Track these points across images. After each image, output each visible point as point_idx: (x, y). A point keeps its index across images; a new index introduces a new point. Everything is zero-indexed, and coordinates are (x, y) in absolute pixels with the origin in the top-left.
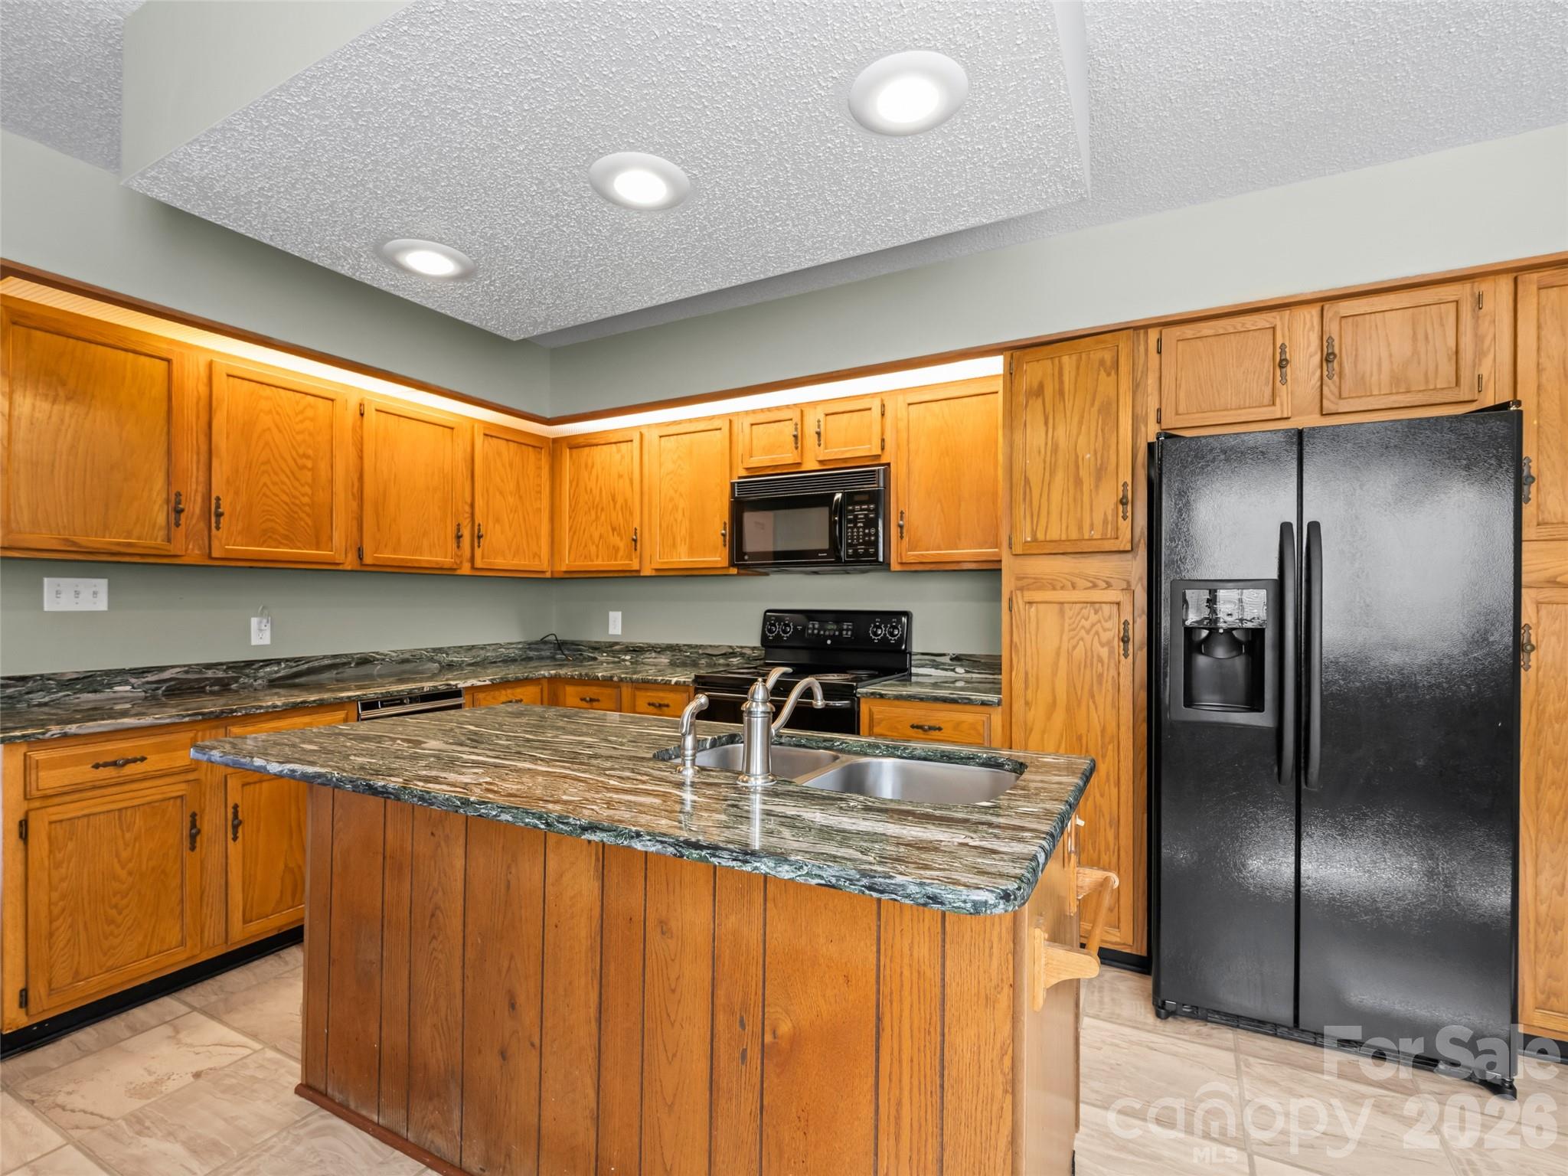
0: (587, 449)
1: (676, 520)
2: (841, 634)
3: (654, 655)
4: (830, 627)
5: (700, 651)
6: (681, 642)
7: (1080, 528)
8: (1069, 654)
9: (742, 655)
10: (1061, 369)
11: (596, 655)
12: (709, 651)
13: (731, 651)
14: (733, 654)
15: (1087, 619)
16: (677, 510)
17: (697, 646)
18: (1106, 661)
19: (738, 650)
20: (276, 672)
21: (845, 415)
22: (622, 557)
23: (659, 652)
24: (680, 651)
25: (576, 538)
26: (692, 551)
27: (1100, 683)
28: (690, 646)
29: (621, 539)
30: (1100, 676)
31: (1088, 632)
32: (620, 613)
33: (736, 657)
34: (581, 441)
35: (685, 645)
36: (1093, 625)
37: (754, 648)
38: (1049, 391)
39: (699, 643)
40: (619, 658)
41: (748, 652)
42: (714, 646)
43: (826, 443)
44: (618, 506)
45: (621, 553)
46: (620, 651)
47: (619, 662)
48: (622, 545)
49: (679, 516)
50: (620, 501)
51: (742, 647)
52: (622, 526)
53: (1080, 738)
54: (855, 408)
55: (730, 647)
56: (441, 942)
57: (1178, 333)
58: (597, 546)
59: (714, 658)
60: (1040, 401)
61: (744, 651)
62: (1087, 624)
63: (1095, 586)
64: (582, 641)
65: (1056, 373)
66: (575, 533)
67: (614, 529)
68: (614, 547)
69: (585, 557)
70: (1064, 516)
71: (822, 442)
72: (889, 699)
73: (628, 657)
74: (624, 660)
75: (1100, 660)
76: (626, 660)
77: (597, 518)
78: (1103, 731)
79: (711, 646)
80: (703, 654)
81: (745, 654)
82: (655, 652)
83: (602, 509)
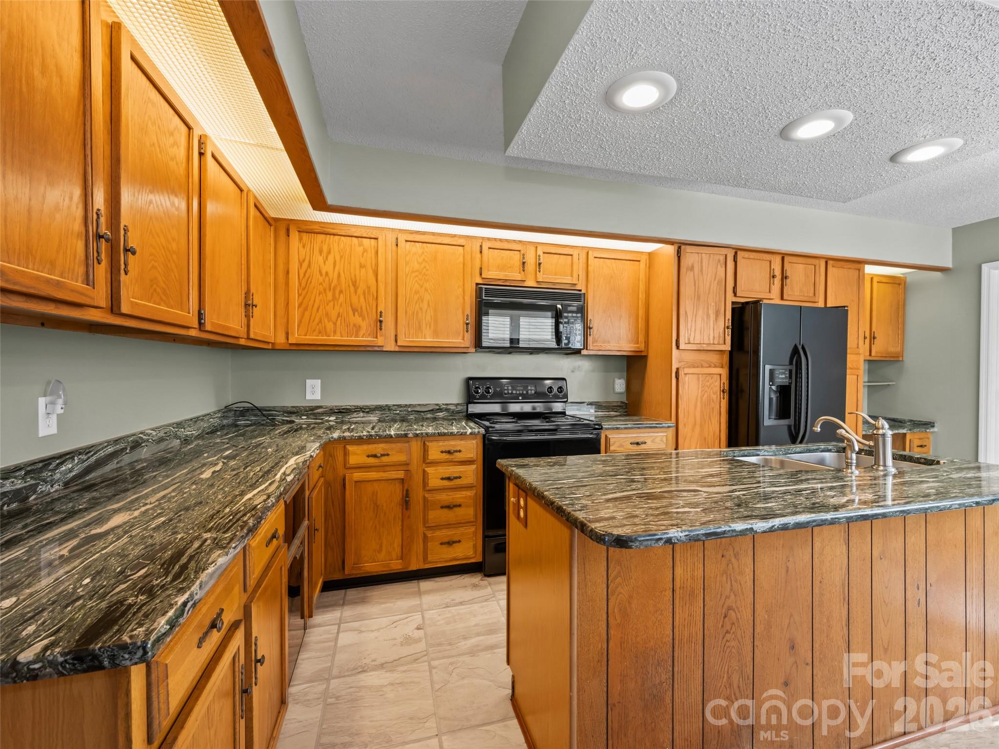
0: (321, 237)
1: (421, 309)
2: (527, 392)
3: (361, 414)
4: (519, 388)
5: (410, 409)
6: (390, 403)
7: (709, 339)
8: (701, 398)
9: (447, 410)
10: (702, 259)
11: (293, 418)
12: (418, 409)
13: (438, 407)
14: (440, 410)
15: (708, 382)
16: (422, 301)
17: (406, 405)
18: (715, 401)
19: (444, 406)
20: (71, 470)
21: (555, 255)
22: (364, 334)
23: (368, 412)
24: (389, 410)
25: (307, 314)
26: (436, 333)
27: (713, 412)
28: (399, 406)
29: (364, 319)
30: (713, 408)
31: (708, 388)
32: (320, 381)
33: (442, 412)
34: (316, 228)
35: (394, 405)
36: (710, 385)
37: (457, 405)
38: (696, 269)
39: (408, 403)
40: (322, 419)
41: (453, 407)
42: (423, 405)
43: (544, 271)
44: (360, 291)
45: (362, 332)
46: (323, 414)
47: (322, 423)
48: (364, 325)
49: (425, 306)
50: (362, 287)
51: (447, 405)
52: (364, 308)
53: (705, 439)
54: (565, 253)
55: (437, 405)
56: (734, 633)
57: (743, 255)
58: (335, 324)
59: (422, 414)
60: (692, 273)
61: (449, 407)
62: (708, 384)
63: (710, 366)
64: (274, 407)
65: (700, 260)
66: (306, 309)
67: (354, 311)
68: (354, 325)
69: (320, 332)
70: (702, 332)
71: (541, 270)
72: (622, 429)
73: (332, 418)
74: (328, 421)
75: (713, 401)
76: (331, 421)
77: (334, 298)
78: (714, 435)
79: (419, 405)
80: (412, 411)
81: (450, 409)
82: (363, 412)
83: (341, 292)
